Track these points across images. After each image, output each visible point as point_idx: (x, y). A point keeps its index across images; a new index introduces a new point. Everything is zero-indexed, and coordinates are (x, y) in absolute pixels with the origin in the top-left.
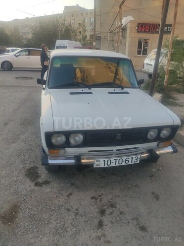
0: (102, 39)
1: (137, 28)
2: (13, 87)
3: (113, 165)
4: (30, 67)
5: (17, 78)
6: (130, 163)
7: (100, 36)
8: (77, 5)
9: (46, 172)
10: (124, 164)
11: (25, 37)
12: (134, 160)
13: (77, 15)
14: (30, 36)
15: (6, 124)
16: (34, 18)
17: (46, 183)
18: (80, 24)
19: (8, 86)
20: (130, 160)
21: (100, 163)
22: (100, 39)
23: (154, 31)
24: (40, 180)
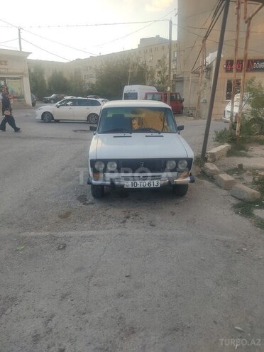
0: (185, 81)
1: (225, 66)
2: (71, 139)
3: (139, 187)
4: (72, 118)
5: (75, 131)
6: (152, 186)
7: (182, 78)
8: (158, 36)
9: (92, 198)
10: (147, 186)
11: (87, 81)
12: (156, 184)
13: (156, 49)
14: (94, 81)
15: (63, 169)
16: (100, 56)
17: (92, 203)
18: (159, 61)
19: (65, 139)
20: (152, 184)
21: (128, 184)
22: (182, 81)
23: (249, 69)
24: (87, 202)
